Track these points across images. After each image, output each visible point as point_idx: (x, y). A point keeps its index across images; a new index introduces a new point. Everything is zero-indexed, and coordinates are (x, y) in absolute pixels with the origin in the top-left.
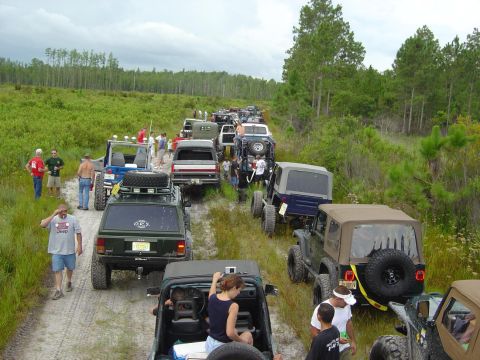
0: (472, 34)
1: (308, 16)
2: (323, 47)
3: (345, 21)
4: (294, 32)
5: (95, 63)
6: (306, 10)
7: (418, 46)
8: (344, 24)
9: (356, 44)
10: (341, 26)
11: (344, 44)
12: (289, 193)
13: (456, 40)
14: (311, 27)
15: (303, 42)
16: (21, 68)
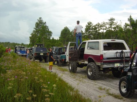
3: (47, 26)
4: (34, 29)
6: (37, 23)
14: (38, 28)
15: (37, 31)
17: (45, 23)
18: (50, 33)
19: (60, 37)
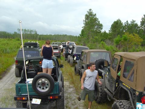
0: (132, 21)
1: (87, 17)
2: (91, 24)
3: (97, 18)
4: (84, 21)
5: (31, 33)
6: (86, 15)
7: (117, 23)
8: (97, 19)
9: (101, 24)
10: (96, 19)
11: (97, 24)
12: (77, 53)
13: (127, 21)
14: (88, 20)
15: (86, 24)
16: (11, 35)
17: (95, 14)
18: (100, 26)
19: (109, 31)
